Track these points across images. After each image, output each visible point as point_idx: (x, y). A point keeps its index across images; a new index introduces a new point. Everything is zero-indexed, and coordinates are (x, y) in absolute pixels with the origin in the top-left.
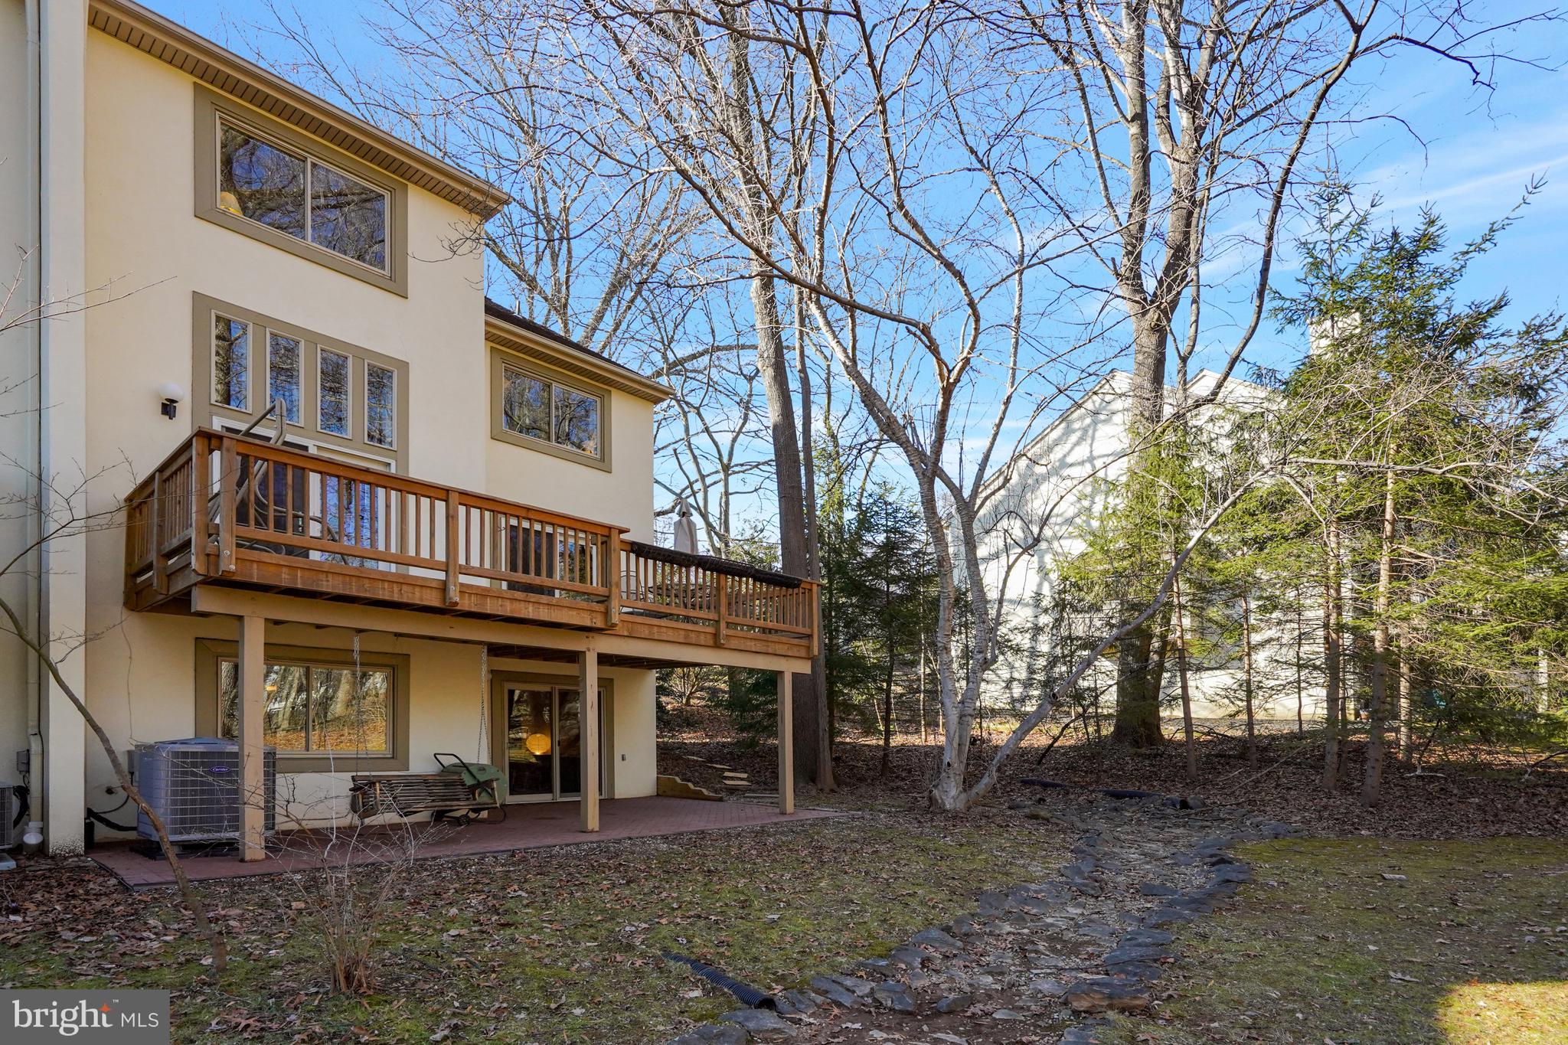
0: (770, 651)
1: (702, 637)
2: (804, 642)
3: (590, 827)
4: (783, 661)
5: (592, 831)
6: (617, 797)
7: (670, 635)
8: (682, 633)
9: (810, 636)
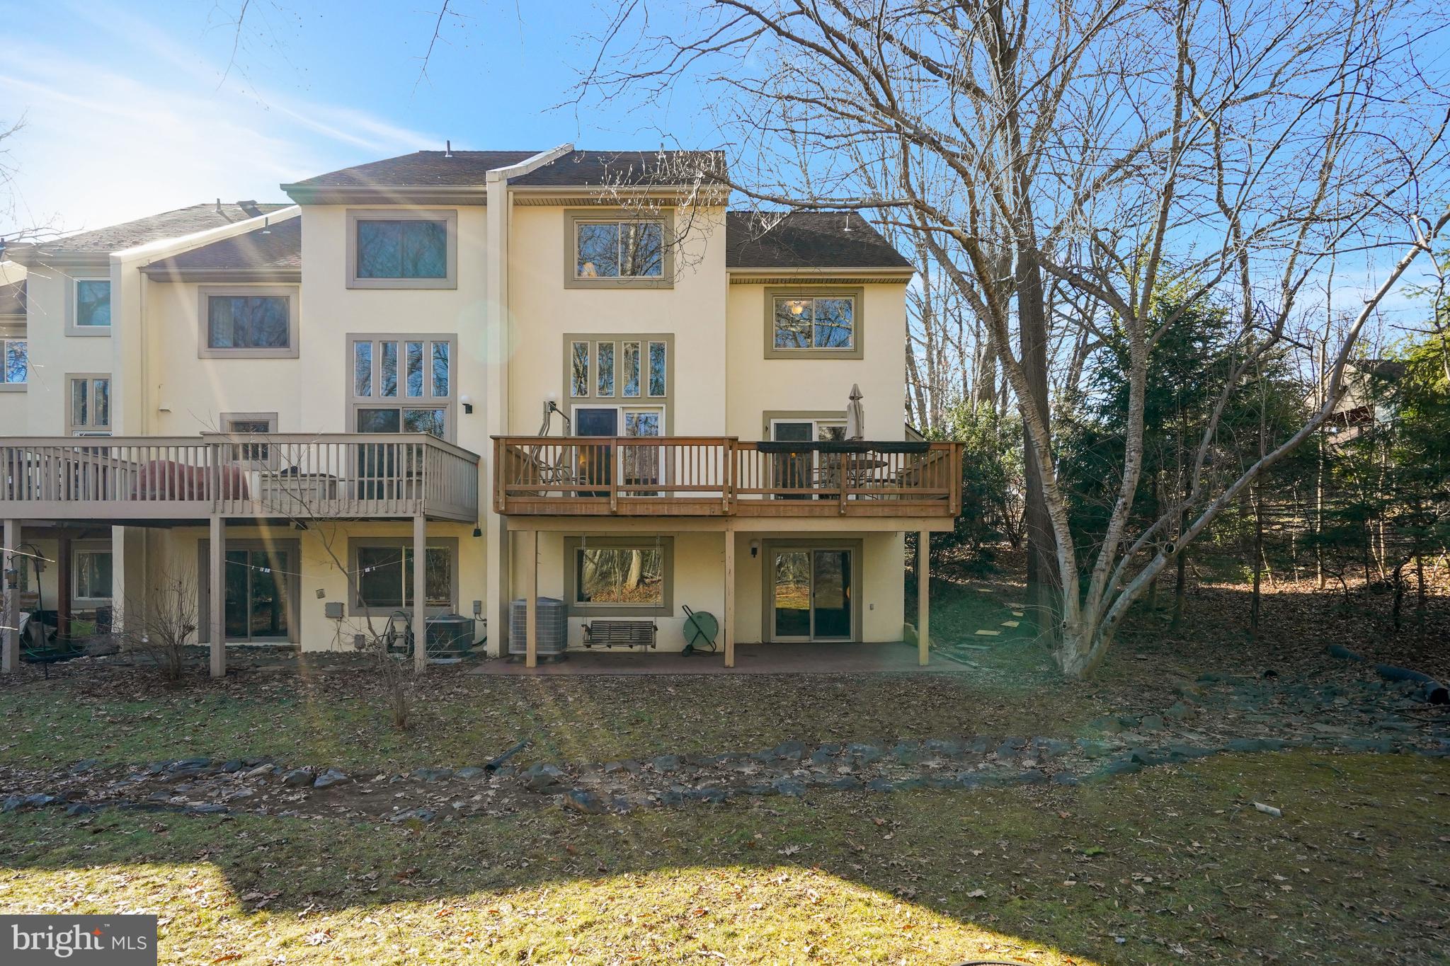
0: (900, 514)
1: (826, 509)
2: (944, 502)
3: (727, 664)
4: (919, 521)
5: (728, 667)
6: (865, 640)
7: (795, 512)
8: (807, 508)
9: (947, 498)
